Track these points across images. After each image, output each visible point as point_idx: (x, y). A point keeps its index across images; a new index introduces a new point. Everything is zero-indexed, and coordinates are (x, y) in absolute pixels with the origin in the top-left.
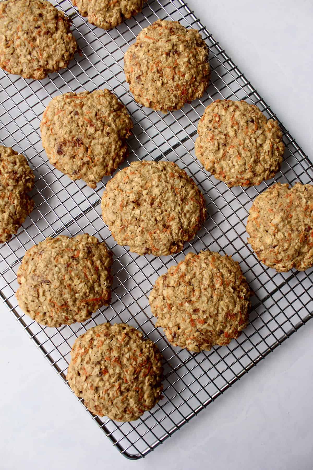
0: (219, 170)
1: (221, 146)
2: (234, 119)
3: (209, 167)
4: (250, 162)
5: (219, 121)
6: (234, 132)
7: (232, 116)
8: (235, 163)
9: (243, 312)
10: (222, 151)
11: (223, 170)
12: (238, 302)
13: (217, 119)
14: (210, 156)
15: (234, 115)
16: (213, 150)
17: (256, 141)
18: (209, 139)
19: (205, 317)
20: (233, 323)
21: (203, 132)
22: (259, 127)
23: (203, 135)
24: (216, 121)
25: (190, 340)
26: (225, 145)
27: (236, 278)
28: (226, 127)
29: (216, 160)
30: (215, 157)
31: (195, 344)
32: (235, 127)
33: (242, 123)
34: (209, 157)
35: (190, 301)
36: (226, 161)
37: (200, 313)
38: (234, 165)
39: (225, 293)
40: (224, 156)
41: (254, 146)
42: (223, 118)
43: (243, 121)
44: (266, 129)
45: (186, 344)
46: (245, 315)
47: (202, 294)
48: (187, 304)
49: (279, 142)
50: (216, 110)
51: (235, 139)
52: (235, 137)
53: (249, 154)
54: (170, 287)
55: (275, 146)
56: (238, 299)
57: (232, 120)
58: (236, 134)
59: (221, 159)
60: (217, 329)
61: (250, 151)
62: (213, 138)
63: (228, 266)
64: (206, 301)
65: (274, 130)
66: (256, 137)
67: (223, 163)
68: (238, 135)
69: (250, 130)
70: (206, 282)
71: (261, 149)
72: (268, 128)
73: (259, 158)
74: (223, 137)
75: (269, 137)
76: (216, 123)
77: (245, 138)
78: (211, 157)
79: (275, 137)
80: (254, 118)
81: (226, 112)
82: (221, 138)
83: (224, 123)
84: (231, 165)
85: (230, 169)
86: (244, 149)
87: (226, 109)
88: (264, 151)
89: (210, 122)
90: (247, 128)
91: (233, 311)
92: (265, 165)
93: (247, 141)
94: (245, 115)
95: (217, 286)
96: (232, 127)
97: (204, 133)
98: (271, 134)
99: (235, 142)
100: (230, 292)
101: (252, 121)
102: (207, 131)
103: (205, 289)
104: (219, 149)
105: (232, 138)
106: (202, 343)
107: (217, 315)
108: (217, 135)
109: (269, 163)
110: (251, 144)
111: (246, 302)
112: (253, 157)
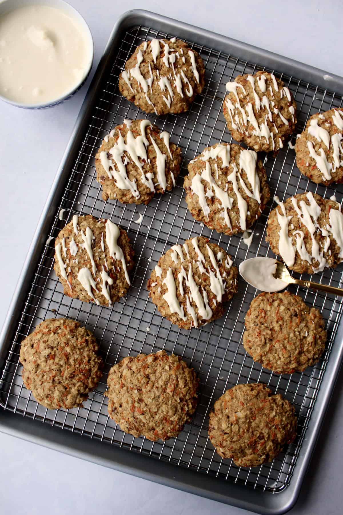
0: (267, 363)
1: (267, 341)
2: (278, 314)
3: (257, 360)
4: (295, 354)
5: (265, 317)
6: (279, 328)
7: (277, 311)
8: (280, 356)
9: (179, 423)
10: (268, 345)
11: (270, 362)
12: (179, 413)
13: (263, 315)
14: (258, 349)
15: (278, 310)
16: (260, 345)
17: (300, 334)
18: (257, 334)
19: (145, 410)
20: (166, 427)
21: (250, 327)
22: (302, 320)
23: (251, 330)
24: (262, 317)
25: (124, 420)
26: (271, 340)
27: (188, 392)
28: (272, 322)
29: (263, 354)
30: (262, 351)
31: (127, 426)
32: (280, 323)
33: (287, 318)
34: (257, 351)
35: (140, 390)
36: (272, 354)
37: (143, 405)
38: (280, 358)
39: (172, 399)
40: (270, 350)
41: (298, 340)
42: (269, 313)
43: (288, 315)
44: (309, 320)
45: (119, 422)
46: (179, 425)
47: (152, 390)
48: (136, 391)
49: (321, 331)
50: (262, 306)
51: (280, 334)
52: (280, 332)
53: (294, 347)
54: (131, 370)
55: (318, 336)
56: (180, 411)
57: (277, 315)
58: (281, 329)
59: (268, 353)
60: (150, 425)
61: (294, 344)
62: (260, 334)
63: (187, 378)
64: (153, 397)
65: (316, 320)
66: (299, 330)
67: (271, 357)
68: (283, 330)
69: (294, 324)
70: (161, 383)
71: (304, 340)
72: (311, 319)
73: (303, 349)
74: (270, 332)
75: (312, 329)
76: (262, 319)
77: (290, 333)
78: (259, 351)
79: (318, 326)
80: (298, 311)
81: (271, 308)
82: (267, 334)
83: (269, 318)
84: (277, 357)
85: (277, 361)
86: (288, 343)
87: (271, 304)
88: (308, 343)
89: (257, 317)
90: (291, 322)
91: (170, 417)
92: (309, 355)
93: (292, 335)
94: (289, 309)
95: (168, 390)
96: (277, 322)
97: (252, 328)
98: (313, 326)
99: (281, 336)
100: (176, 401)
101: (296, 315)
102: (255, 327)
103: (157, 388)
104: (265, 343)
105: (277, 333)
106: (133, 429)
107: (156, 413)
108: (264, 330)
109: (313, 352)
110: (295, 338)
111: (187, 417)
112: (297, 349)
